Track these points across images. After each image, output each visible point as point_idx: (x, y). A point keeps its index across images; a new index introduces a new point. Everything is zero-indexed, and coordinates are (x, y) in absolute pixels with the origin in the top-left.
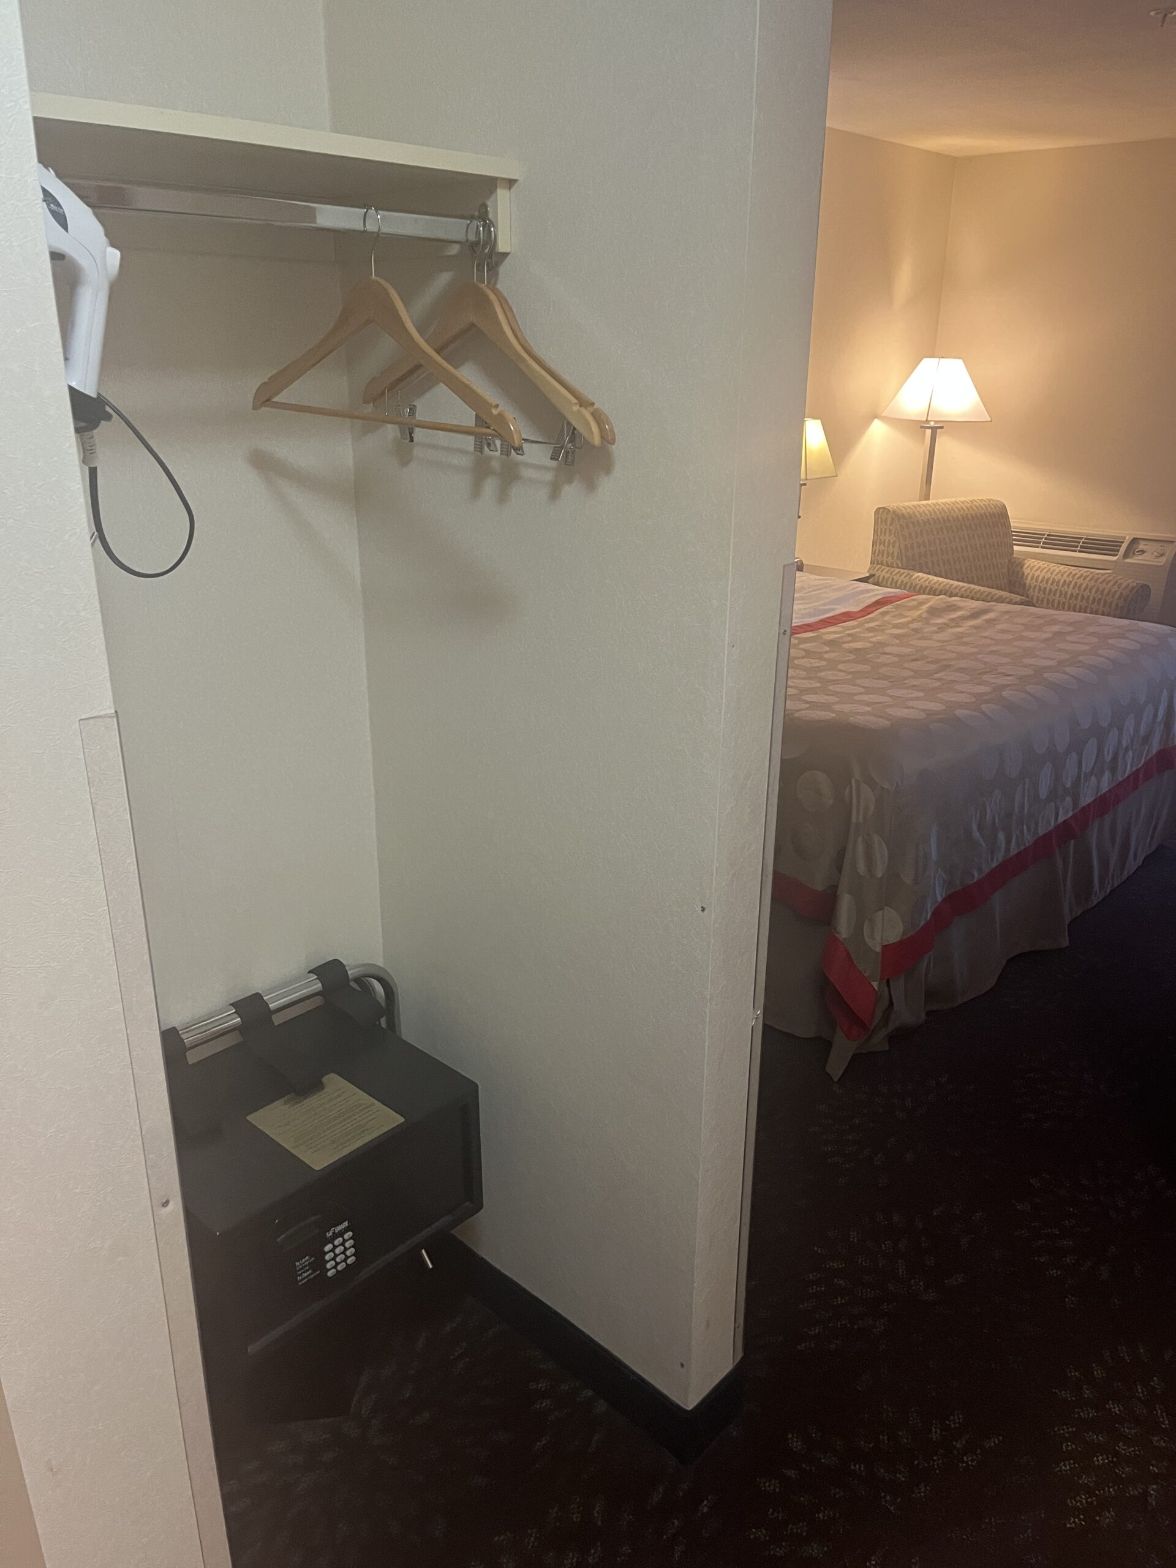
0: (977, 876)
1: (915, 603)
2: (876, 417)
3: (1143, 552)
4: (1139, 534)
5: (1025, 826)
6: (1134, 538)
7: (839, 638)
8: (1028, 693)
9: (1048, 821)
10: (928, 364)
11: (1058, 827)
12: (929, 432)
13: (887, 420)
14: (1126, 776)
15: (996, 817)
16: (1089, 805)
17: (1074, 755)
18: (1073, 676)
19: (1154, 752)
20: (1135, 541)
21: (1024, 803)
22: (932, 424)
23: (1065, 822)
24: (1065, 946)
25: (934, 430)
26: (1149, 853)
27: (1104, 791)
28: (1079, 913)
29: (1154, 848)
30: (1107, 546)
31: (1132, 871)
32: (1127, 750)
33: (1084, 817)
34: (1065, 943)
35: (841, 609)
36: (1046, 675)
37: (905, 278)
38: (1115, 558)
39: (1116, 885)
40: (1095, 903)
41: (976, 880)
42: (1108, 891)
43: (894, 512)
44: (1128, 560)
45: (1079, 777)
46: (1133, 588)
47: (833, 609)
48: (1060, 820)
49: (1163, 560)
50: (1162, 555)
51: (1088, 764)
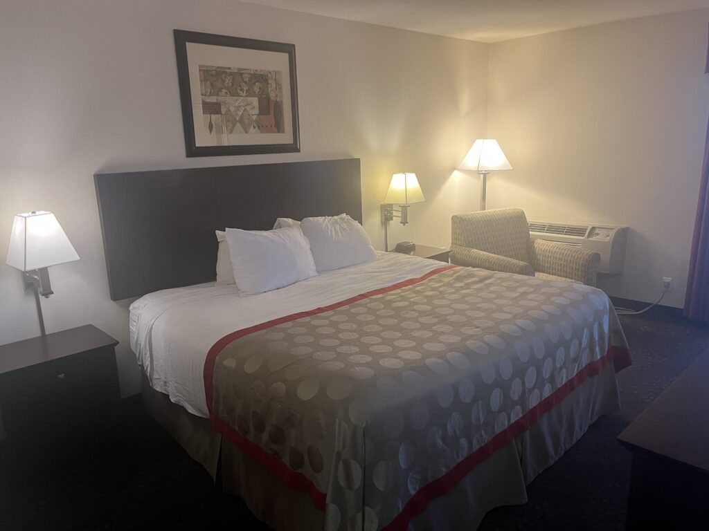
0: (444, 471)
1: (452, 272)
2: (454, 169)
3: (598, 234)
4: (595, 225)
5: (483, 432)
6: (593, 227)
7: (393, 299)
8: (517, 325)
9: (502, 424)
10: (479, 142)
11: (511, 427)
12: (482, 176)
13: (462, 170)
14: (564, 383)
15: (457, 430)
16: (535, 408)
17: (518, 380)
18: (546, 312)
19: (584, 366)
20: (593, 228)
21: (479, 417)
22: (483, 172)
23: (516, 422)
24: (524, 502)
25: (485, 175)
26: (591, 423)
27: (546, 397)
28: (541, 472)
29: (595, 419)
30: (579, 231)
31: (579, 438)
32: (561, 369)
33: (532, 416)
34: (525, 500)
35: (410, 277)
36: (530, 312)
37: (465, 102)
38: (583, 238)
39: (568, 449)
40: (553, 462)
41: (444, 474)
42: (562, 453)
43: (461, 218)
44: (590, 239)
45: (524, 393)
46: (590, 256)
47: (404, 278)
48: (513, 421)
49: (608, 238)
50: (608, 236)
51: (530, 383)
